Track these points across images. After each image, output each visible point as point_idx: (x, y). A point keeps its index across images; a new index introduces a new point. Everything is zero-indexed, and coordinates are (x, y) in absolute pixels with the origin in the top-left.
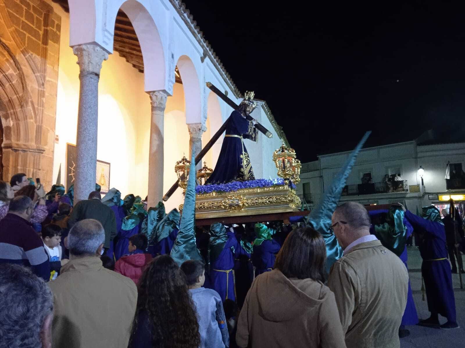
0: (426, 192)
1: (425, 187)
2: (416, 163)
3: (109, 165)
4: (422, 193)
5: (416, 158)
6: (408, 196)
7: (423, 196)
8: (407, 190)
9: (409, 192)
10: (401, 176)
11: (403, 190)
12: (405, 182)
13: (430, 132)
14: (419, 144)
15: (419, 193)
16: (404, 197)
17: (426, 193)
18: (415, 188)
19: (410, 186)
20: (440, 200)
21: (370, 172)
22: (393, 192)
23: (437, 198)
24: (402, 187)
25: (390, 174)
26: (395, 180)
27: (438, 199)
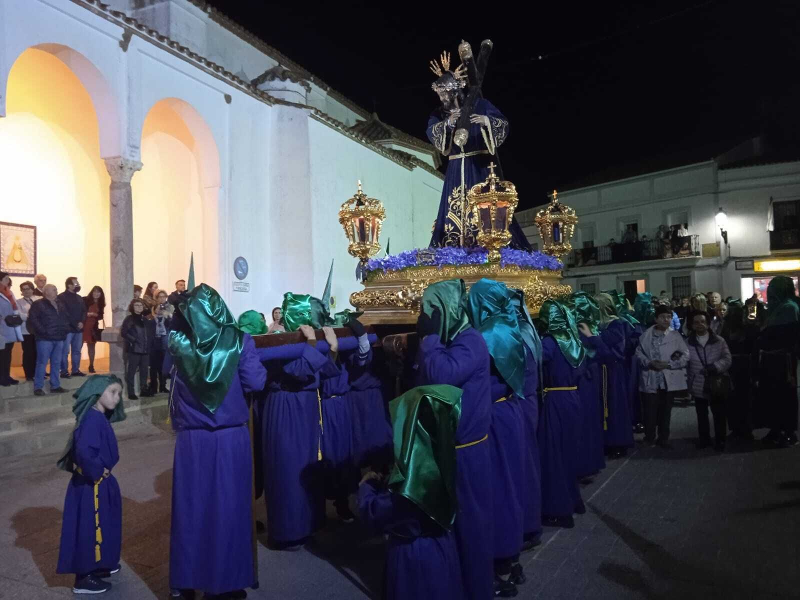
0: (731, 255)
1: (729, 247)
2: (716, 201)
3: (33, 230)
4: (723, 258)
5: (716, 193)
6: (699, 263)
7: (726, 263)
8: (698, 253)
9: (701, 256)
10: (688, 228)
11: (691, 253)
12: (695, 238)
13: (756, 141)
14: (722, 167)
15: (719, 257)
16: (693, 267)
17: (731, 258)
18: (712, 250)
19: (704, 246)
20: (756, 269)
21: (637, 220)
22: (673, 257)
23: (751, 267)
24: (689, 248)
25: (670, 224)
26: (678, 235)
27: (753, 268)
